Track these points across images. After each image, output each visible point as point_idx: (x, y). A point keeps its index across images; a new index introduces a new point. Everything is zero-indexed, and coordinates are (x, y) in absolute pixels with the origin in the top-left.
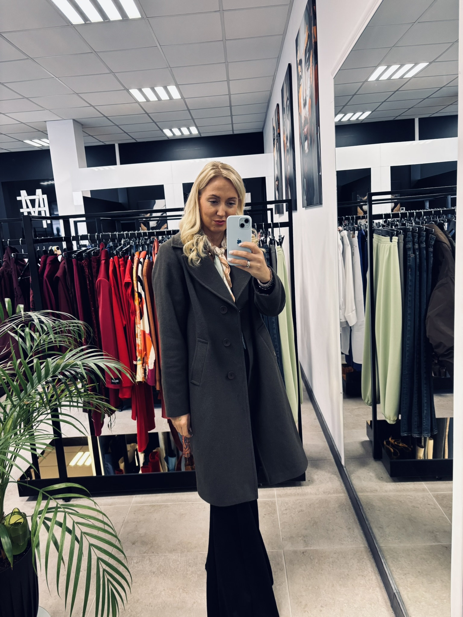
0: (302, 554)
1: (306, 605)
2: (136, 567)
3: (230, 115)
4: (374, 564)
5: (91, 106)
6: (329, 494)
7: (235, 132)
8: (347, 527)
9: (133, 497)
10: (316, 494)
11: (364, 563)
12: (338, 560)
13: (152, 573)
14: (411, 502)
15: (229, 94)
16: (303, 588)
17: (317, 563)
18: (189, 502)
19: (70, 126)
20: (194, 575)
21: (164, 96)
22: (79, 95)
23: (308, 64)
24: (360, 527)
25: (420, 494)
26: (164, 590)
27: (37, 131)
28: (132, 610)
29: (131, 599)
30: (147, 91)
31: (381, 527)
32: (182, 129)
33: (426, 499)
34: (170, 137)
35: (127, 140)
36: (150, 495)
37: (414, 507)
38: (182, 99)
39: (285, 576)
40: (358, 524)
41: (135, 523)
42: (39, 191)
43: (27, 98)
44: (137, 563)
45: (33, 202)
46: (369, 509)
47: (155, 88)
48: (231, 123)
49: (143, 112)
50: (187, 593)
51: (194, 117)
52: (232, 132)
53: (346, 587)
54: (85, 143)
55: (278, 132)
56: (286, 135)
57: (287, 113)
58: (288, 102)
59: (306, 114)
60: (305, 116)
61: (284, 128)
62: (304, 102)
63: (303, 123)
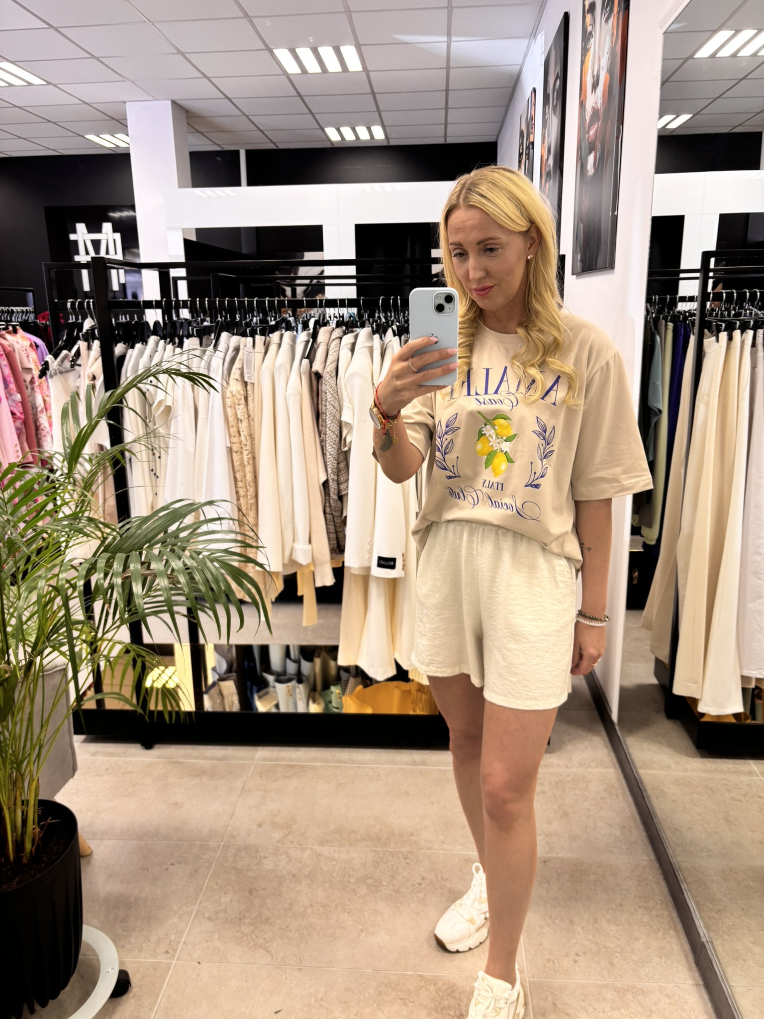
0: (543, 864)
2: (264, 864)
3: (444, 107)
4: (666, 890)
5: (205, 76)
6: (588, 767)
7: (450, 141)
9: (258, 750)
10: (567, 767)
11: (649, 887)
12: (605, 878)
14: (729, 791)
15: (448, 68)
16: (544, 920)
17: (568, 880)
18: (352, 763)
19: (166, 112)
21: (333, 66)
22: (186, 55)
23: (608, 9)
24: (641, 827)
25: (745, 779)
26: (311, 905)
27: (110, 119)
28: (257, 935)
29: (256, 917)
30: (305, 54)
31: (678, 828)
32: (358, 129)
33: (754, 788)
34: (337, 143)
35: (261, 143)
36: (287, 748)
37: (734, 799)
38: (364, 73)
40: (639, 820)
41: (261, 792)
42: (107, 227)
43: (97, 59)
44: (265, 858)
45: (96, 244)
46: (657, 798)
47: (319, 49)
48: (443, 122)
49: (294, 93)
50: (348, 913)
51: (381, 108)
52: (443, 139)
53: (618, 925)
54: (190, 146)
55: (531, 140)
56: (546, 145)
57: (555, 103)
58: (558, 82)
59: (596, 102)
60: (593, 107)
61: (545, 133)
62: (593, 79)
63: (588, 120)
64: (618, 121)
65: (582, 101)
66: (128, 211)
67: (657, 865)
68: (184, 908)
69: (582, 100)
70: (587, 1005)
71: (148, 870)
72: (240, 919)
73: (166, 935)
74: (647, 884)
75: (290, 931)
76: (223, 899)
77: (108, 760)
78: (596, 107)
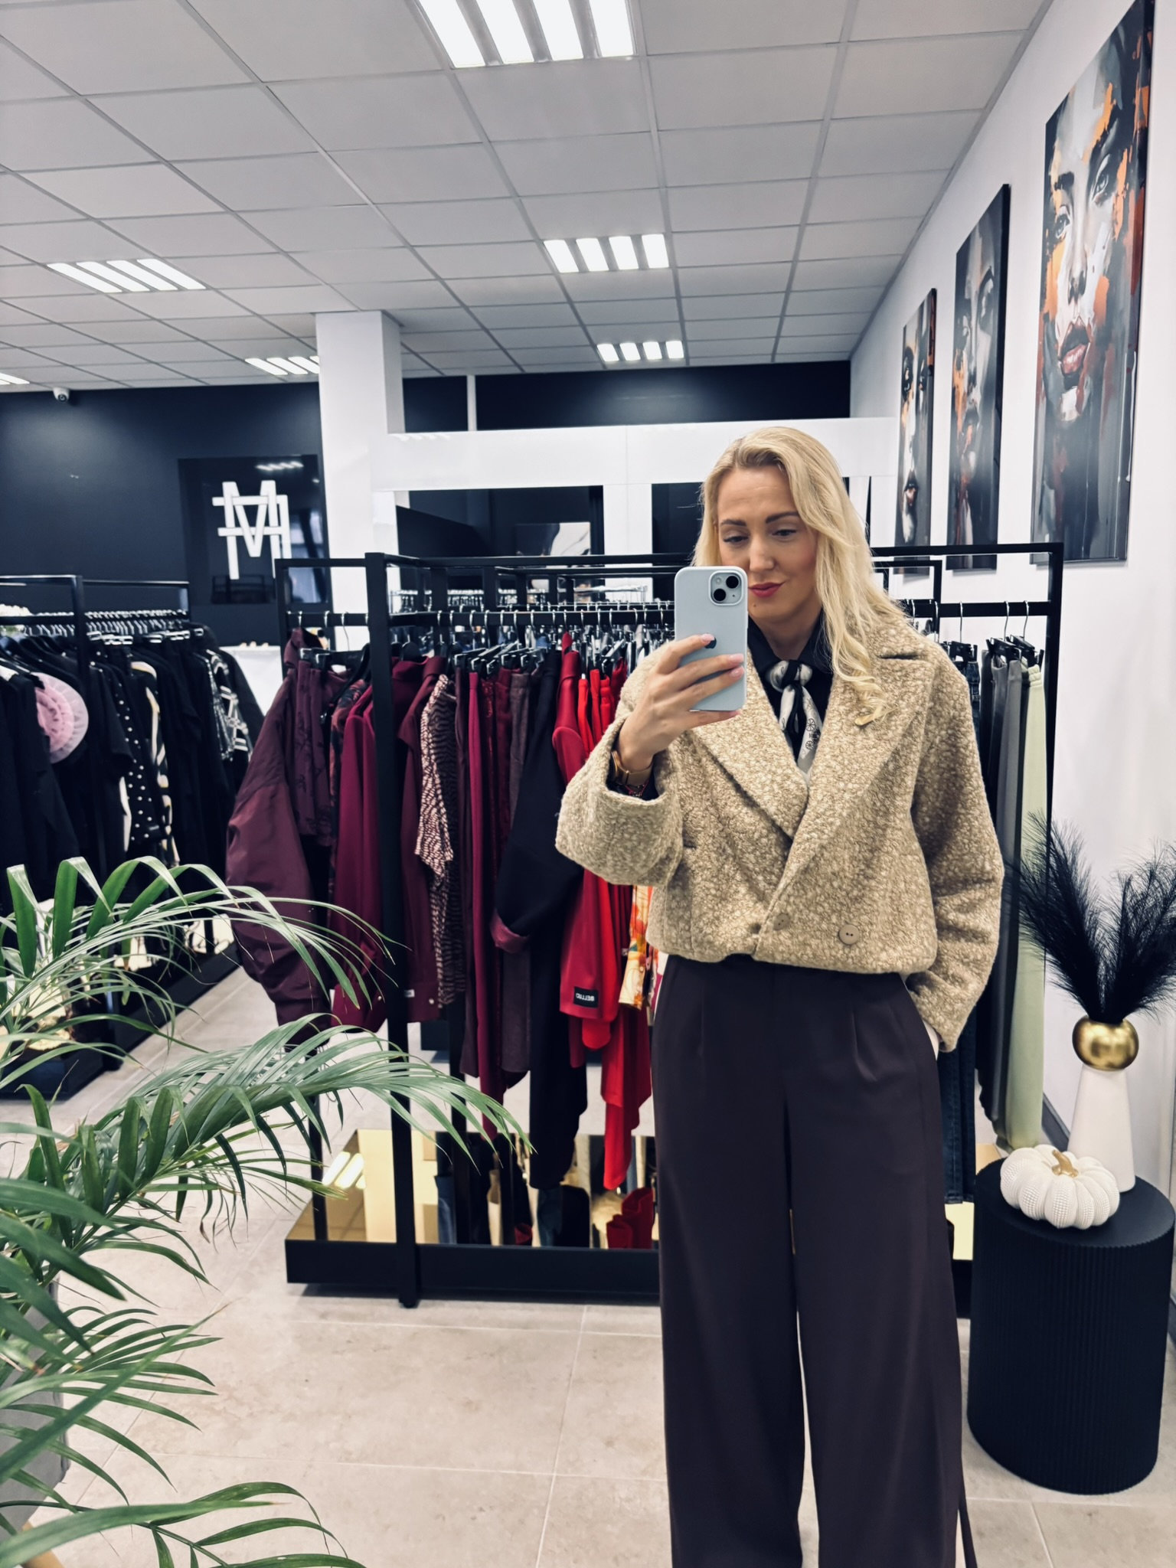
0: (1088, 1519)
2: (629, 1510)
3: (779, 313)
5: (438, 278)
7: (779, 360)
15: (795, 261)
17: (1135, 1548)
19: (374, 329)
21: (627, 261)
22: (417, 249)
23: (1102, 185)
27: (287, 336)
30: (589, 245)
32: (646, 345)
34: (612, 365)
35: (500, 366)
36: (627, 1309)
38: (671, 271)
41: (602, 1385)
42: (268, 487)
43: (286, 254)
44: (627, 1500)
45: (251, 512)
47: (611, 239)
48: (775, 334)
49: (564, 299)
51: (687, 316)
52: (770, 357)
54: (404, 371)
55: (928, 364)
56: (965, 372)
57: (984, 312)
58: (990, 284)
59: (1079, 317)
60: (1071, 323)
61: (962, 354)
62: (1072, 284)
63: (1061, 341)
64: (1129, 346)
65: (1048, 314)
66: (288, 459)
69: (1045, 311)
71: (444, 1518)
77: (347, 1326)
78: (1079, 324)
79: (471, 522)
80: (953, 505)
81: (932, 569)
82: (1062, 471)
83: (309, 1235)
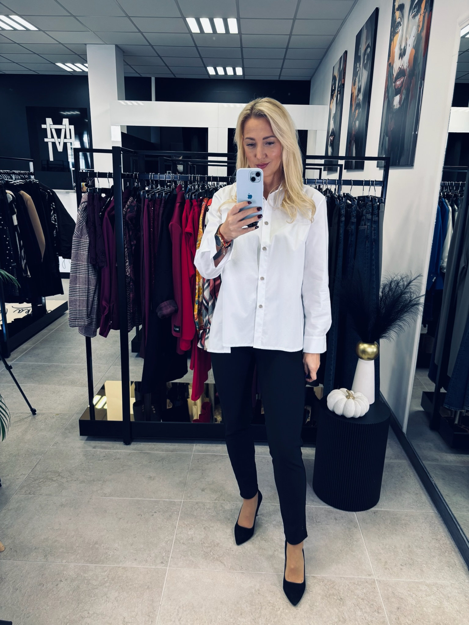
0: (374, 514)
1: (386, 562)
2: (210, 512)
3: (283, 58)
4: (446, 530)
5: (140, 31)
6: (391, 459)
7: (282, 78)
8: (414, 492)
9: (193, 446)
11: (436, 528)
12: (411, 523)
13: (227, 520)
15: (290, 35)
16: (380, 546)
19: (112, 53)
20: (269, 525)
21: (220, 29)
22: (131, 18)
23: (415, 10)
24: (427, 493)
27: (74, 54)
28: (214, 553)
29: (211, 542)
30: (205, 22)
31: (448, 495)
32: (227, 68)
34: (212, 76)
35: (166, 74)
36: (210, 445)
38: (239, 35)
39: (360, 533)
40: (424, 490)
41: (200, 471)
42: (66, 121)
43: (75, 17)
44: (209, 509)
45: (58, 132)
47: (214, 19)
48: (281, 67)
49: (193, 45)
50: (265, 540)
51: (244, 57)
52: (278, 77)
53: (422, 549)
54: (124, 73)
55: (342, 83)
57: (366, 61)
58: (369, 50)
59: (403, 65)
60: (399, 68)
61: (356, 79)
62: (401, 51)
63: (395, 76)
64: (421, 78)
65: (390, 63)
66: (73, 110)
67: (439, 516)
68: (167, 537)
69: (390, 62)
70: (412, 594)
71: (141, 516)
72: (202, 544)
73: (160, 553)
74: (435, 526)
75: (233, 551)
76: (189, 533)
77: (104, 451)
78: (402, 68)
79: (152, 142)
80: (348, 143)
81: (339, 168)
82: (392, 129)
83: (88, 418)
